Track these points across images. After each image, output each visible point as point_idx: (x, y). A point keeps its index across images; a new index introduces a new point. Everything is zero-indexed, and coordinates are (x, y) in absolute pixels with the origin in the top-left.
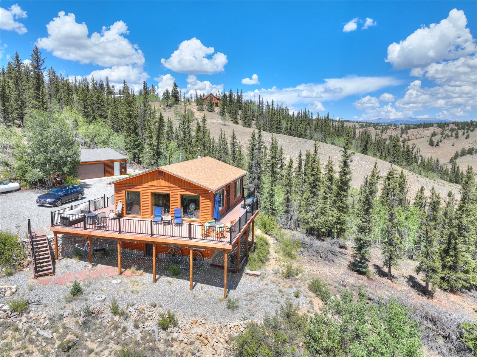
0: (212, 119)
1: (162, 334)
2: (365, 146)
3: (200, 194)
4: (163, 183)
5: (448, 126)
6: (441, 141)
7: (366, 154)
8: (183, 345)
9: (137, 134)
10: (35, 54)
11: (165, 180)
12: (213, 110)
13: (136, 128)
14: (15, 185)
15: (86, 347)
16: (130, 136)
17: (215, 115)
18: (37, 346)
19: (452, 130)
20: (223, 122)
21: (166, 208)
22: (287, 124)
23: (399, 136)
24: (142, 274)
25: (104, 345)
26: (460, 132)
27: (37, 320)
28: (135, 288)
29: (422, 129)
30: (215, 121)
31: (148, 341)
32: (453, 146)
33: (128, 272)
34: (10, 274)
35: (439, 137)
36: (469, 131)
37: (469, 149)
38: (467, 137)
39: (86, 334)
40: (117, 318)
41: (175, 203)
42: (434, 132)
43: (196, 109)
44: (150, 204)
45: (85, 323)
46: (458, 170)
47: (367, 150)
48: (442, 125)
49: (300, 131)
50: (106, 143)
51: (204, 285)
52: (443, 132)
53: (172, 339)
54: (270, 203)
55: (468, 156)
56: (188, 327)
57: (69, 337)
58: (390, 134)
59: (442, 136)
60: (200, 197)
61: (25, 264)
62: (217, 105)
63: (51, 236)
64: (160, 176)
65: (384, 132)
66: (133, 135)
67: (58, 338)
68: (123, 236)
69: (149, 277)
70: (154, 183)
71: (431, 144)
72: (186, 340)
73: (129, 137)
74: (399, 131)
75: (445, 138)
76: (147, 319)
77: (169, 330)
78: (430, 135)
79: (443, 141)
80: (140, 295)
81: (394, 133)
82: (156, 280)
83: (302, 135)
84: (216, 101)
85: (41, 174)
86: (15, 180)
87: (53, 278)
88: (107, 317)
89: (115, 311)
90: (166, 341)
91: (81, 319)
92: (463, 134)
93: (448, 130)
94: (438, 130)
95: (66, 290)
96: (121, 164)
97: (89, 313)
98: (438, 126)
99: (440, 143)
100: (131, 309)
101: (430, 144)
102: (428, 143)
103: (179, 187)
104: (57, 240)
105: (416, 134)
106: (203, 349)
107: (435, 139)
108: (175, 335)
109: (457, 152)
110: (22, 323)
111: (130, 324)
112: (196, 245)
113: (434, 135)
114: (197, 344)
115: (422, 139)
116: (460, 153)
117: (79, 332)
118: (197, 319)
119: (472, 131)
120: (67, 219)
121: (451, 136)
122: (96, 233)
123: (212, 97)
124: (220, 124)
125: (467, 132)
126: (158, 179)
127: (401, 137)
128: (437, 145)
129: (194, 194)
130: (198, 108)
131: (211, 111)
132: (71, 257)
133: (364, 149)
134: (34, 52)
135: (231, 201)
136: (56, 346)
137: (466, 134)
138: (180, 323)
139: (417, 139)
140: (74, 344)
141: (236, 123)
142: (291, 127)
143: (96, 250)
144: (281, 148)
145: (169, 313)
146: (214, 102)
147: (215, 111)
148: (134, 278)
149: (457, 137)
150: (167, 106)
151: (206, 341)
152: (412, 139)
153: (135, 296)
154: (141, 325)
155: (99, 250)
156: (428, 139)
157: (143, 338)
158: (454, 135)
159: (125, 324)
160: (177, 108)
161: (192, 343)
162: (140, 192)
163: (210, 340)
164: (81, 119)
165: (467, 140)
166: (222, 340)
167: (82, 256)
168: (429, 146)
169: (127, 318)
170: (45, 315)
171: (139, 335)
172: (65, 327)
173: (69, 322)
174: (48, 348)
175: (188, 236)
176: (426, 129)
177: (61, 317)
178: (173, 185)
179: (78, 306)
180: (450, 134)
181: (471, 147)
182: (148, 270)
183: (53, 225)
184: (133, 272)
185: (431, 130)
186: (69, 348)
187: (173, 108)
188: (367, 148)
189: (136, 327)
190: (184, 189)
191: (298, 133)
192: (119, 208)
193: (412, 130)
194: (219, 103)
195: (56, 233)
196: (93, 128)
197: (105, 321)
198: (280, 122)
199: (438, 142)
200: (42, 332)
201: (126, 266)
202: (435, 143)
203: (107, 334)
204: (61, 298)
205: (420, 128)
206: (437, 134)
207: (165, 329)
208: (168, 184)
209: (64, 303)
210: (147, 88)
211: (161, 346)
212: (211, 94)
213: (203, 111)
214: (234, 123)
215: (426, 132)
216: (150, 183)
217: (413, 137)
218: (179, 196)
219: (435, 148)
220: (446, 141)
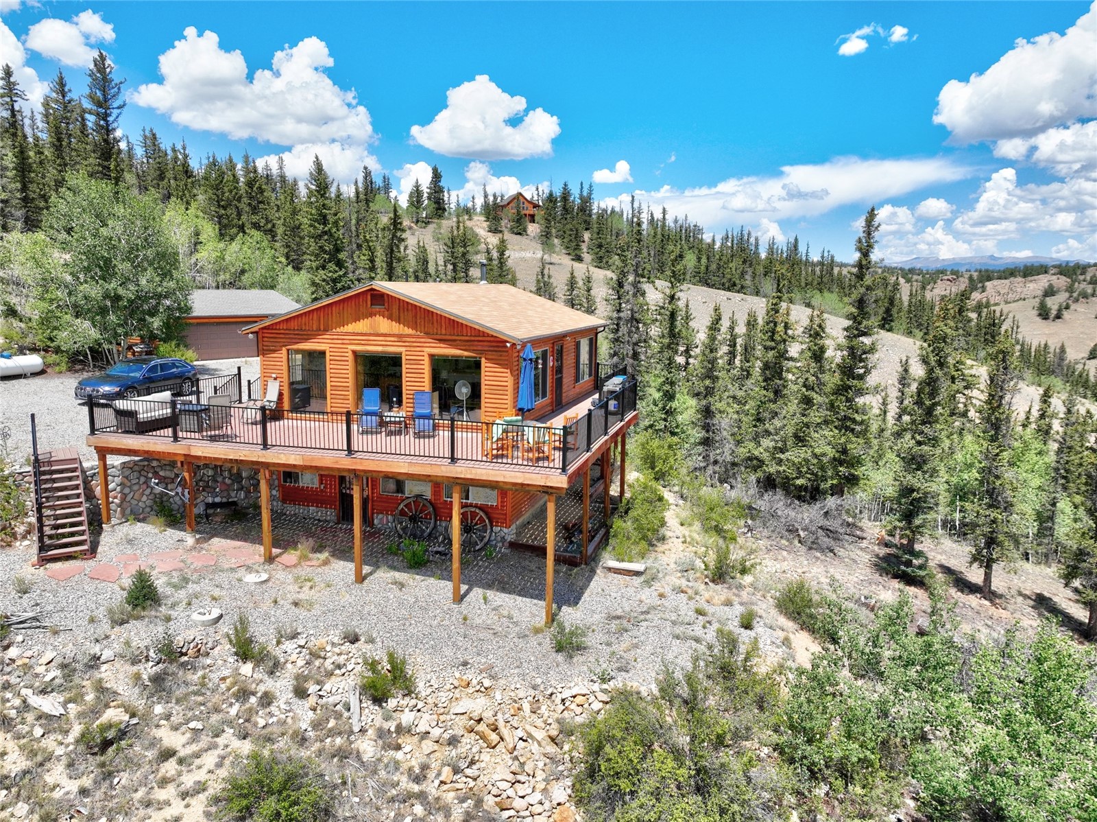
0: (522, 249)
1: (372, 715)
2: (888, 311)
3: (482, 352)
4: (384, 324)
5: (1083, 273)
6: (1067, 307)
7: (888, 331)
8: (428, 745)
9: (340, 264)
10: (99, 71)
11: (390, 318)
12: (525, 230)
13: (338, 250)
14: (33, 361)
15: (153, 744)
16: (324, 268)
17: (528, 242)
18: (18, 737)
19: (1095, 281)
20: (546, 258)
21: (392, 395)
22: (699, 259)
24: (326, 563)
25: (205, 740)
27: (27, 668)
28: (305, 594)
29: (1020, 279)
30: (528, 255)
31: (332, 733)
33: (291, 557)
35: (1062, 297)
39: (159, 709)
40: (247, 669)
41: (417, 379)
42: (1051, 286)
43: (484, 229)
44: (351, 383)
45: (157, 679)
47: (892, 321)
48: (1071, 271)
49: (729, 276)
50: (268, 284)
51: (490, 594)
52: (1072, 286)
53: (399, 729)
54: (663, 416)
56: (443, 697)
57: (114, 715)
58: (943, 293)
59: (1071, 296)
60: (483, 360)
61: (20, 529)
62: (532, 218)
64: (377, 308)
65: (929, 287)
66: (332, 266)
67: (80, 715)
68: (271, 457)
69: (343, 569)
70: (362, 326)
71: (1044, 314)
72: (436, 732)
73: (322, 272)
74: (964, 285)
75: (1077, 300)
76: (330, 674)
77: (392, 703)
78: (1040, 293)
79: (1073, 307)
80: (317, 610)
81: (952, 291)
82: (361, 579)
83: (734, 285)
84: (531, 211)
85: (94, 334)
86: (34, 350)
87: (89, 565)
88: (223, 661)
89: (245, 650)
90: (381, 734)
91: (148, 670)
93: (1084, 281)
94: (1061, 282)
95: (116, 594)
97: (170, 653)
98: (1060, 273)
99: (1066, 314)
100: (289, 646)
101: (1040, 315)
102: (1036, 312)
103: (428, 333)
104: (106, 476)
105: (1006, 291)
106: (485, 757)
107: (1054, 303)
108: (407, 718)
111: (282, 686)
112: (469, 476)
113: (1050, 292)
114: (468, 744)
115: (1021, 302)
117: (140, 704)
118: (470, 675)
120: (131, 414)
121: (1093, 295)
122: (202, 448)
123: (522, 200)
124: (540, 260)
126: (372, 315)
128: (1058, 317)
129: (466, 353)
130: (490, 227)
131: (520, 234)
132: (143, 520)
133: (883, 319)
134: (96, 65)
135: (565, 388)
136: (71, 738)
138: (421, 686)
139: (1007, 302)
140: (122, 734)
141: (579, 259)
142: (707, 268)
143: (214, 505)
144: (687, 306)
145: (391, 657)
146: (527, 212)
147: (529, 232)
148: (305, 570)
150: (417, 221)
151: (494, 737)
152: (997, 304)
153: (302, 613)
154: (312, 688)
155: (220, 505)
156: (1036, 302)
157: (316, 725)
159: (269, 685)
160: (440, 227)
161: (453, 741)
162: (323, 353)
163: (505, 732)
164: (209, 230)
166: (540, 735)
167: (172, 516)
168: (1038, 319)
169: (275, 668)
170: (49, 655)
171: (304, 716)
172: (100, 689)
173: (116, 676)
174: (50, 743)
175: (447, 454)
176: (1030, 278)
177: (95, 662)
178: (411, 330)
179: (142, 633)
180: (1089, 291)
182: (343, 553)
183: (93, 430)
184: (304, 558)
185: (1042, 282)
186: (106, 744)
187: (431, 227)
188: (891, 315)
189: (301, 693)
190: (440, 341)
191: (725, 280)
192: (273, 395)
193: (995, 282)
194: (539, 214)
195: (103, 452)
196: (237, 251)
197: (215, 677)
198: (681, 256)
199: (1060, 310)
200: (35, 701)
201: (283, 542)
202: (1054, 313)
203: (217, 710)
204: (101, 613)
205: (1015, 277)
206: (1058, 291)
207: (379, 700)
208: (396, 328)
209: (105, 626)
210: (371, 183)
211: (367, 747)
212: (520, 194)
213: (501, 232)
214: (573, 260)
215: (1031, 286)
216: (350, 328)
217: (998, 299)
218: (427, 359)
219: (1053, 323)
220: (1080, 308)
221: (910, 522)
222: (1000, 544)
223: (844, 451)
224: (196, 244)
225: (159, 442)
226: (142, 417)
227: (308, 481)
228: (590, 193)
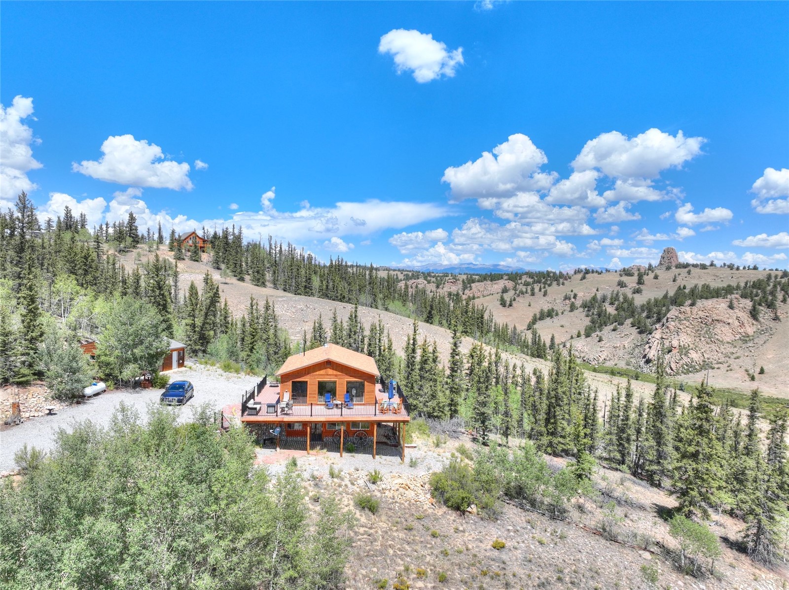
1: (373, 487)
2: (430, 312)
3: (365, 380)
4: (330, 371)
5: (520, 279)
6: (514, 300)
7: (431, 323)
8: (392, 492)
11: (333, 369)
12: (200, 258)
14: (103, 385)
17: (204, 267)
19: (527, 284)
20: (223, 280)
22: (322, 281)
23: (461, 293)
26: (537, 287)
29: (489, 282)
31: (367, 492)
32: (529, 306)
33: (314, 452)
35: (511, 293)
36: (547, 286)
37: (548, 310)
38: (545, 294)
40: (335, 480)
41: (341, 389)
42: (505, 287)
43: (171, 256)
44: (316, 392)
46: (539, 339)
47: (432, 318)
48: (514, 277)
49: (341, 292)
52: (515, 287)
53: (383, 489)
55: (548, 320)
56: (389, 480)
58: (449, 290)
59: (516, 293)
60: (366, 382)
62: (203, 250)
64: (328, 366)
65: (441, 286)
68: (314, 419)
70: (322, 372)
71: (503, 303)
72: (392, 489)
74: (460, 286)
75: (519, 296)
76: (357, 479)
77: (378, 483)
78: (500, 291)
79: (517, 299)
81: (454, 289)
83: (344, 297)
84: (203, 244)
89: (331, 476)
90: (378, 491)
91: (310, 483)
92: (540, 290)
93: (521, 283)
94: (510, 284)
96: (179, 354)
97: (314, 478)
98: (509, 279)
99: (513, 303)
100: (343, 473)
101: (501, 304)
102: (499, 303)
103: (346, 374)
105: (482, 289)
106: (407, 492)
107: (507, 297)
108: (384, 486)
109: (535, 315)
111: (347, 483)
113: (505, 290)
114: (402, 490)
115: (491, 296)
116: (538, 316)
119: (550, 285)
121: (526, 292)
123: (195, 236)
124: (218, 281)
125: (545, 287)
126: (326, 368)
127: (463, 294)
128: (510, 305)
129: (360, 380)
130: (175, 255)
131: (197, 261)
133: (428, 317)
137: (543, 290)
138: (384, 478)
139: (484, 296)
141: (242, 279)
142: (327, 286)
146: (200, 245)
147: (202, 260)
149: (533, 294)
150: (120, 251)
151: (407, 487)
152: (478, 297)
154: (355, 483)
156: (499, 296)
157: (362, 491)
158: (529, 291)
159: (344, 483)
161: (398, 490)
162: (307, 382)
165: (545, 298)
166: (418, 485)
168: (501, 307)
169: (343, 479)
171: (357, 489)
176: (494, 282)
178: (340, 373)
180: (524, 290)
181: (550, 308)
183: (243, 415)
184: (317, 452)
185: (501, 284)
186: (318, 499)
187: (129, 254)
188: (432, 315)
189: (353, 484)
190: (351, 376)
193: (477, 284)
194: (208, 247)
195: (244, 423)
197: (329, 483)
198: (310, 279)
199: (511, 302)
201: (313, 447)
202: (508, 303)
205: (487, 280)
206: (509, 290)
207: (374, 483)
208: (335, 372)
211: (377, 494)
212: (193, 232)
214: (239, 280)
215: (495, 286)
216: (317, 373)
217: (479, 294)
218: (345, 382)
219: (508, 309)
220: (520, 299)
221: (484, 424)
222: (510, 429)
223: (452, 400)
227: (297, 427)
228: (240, 233)
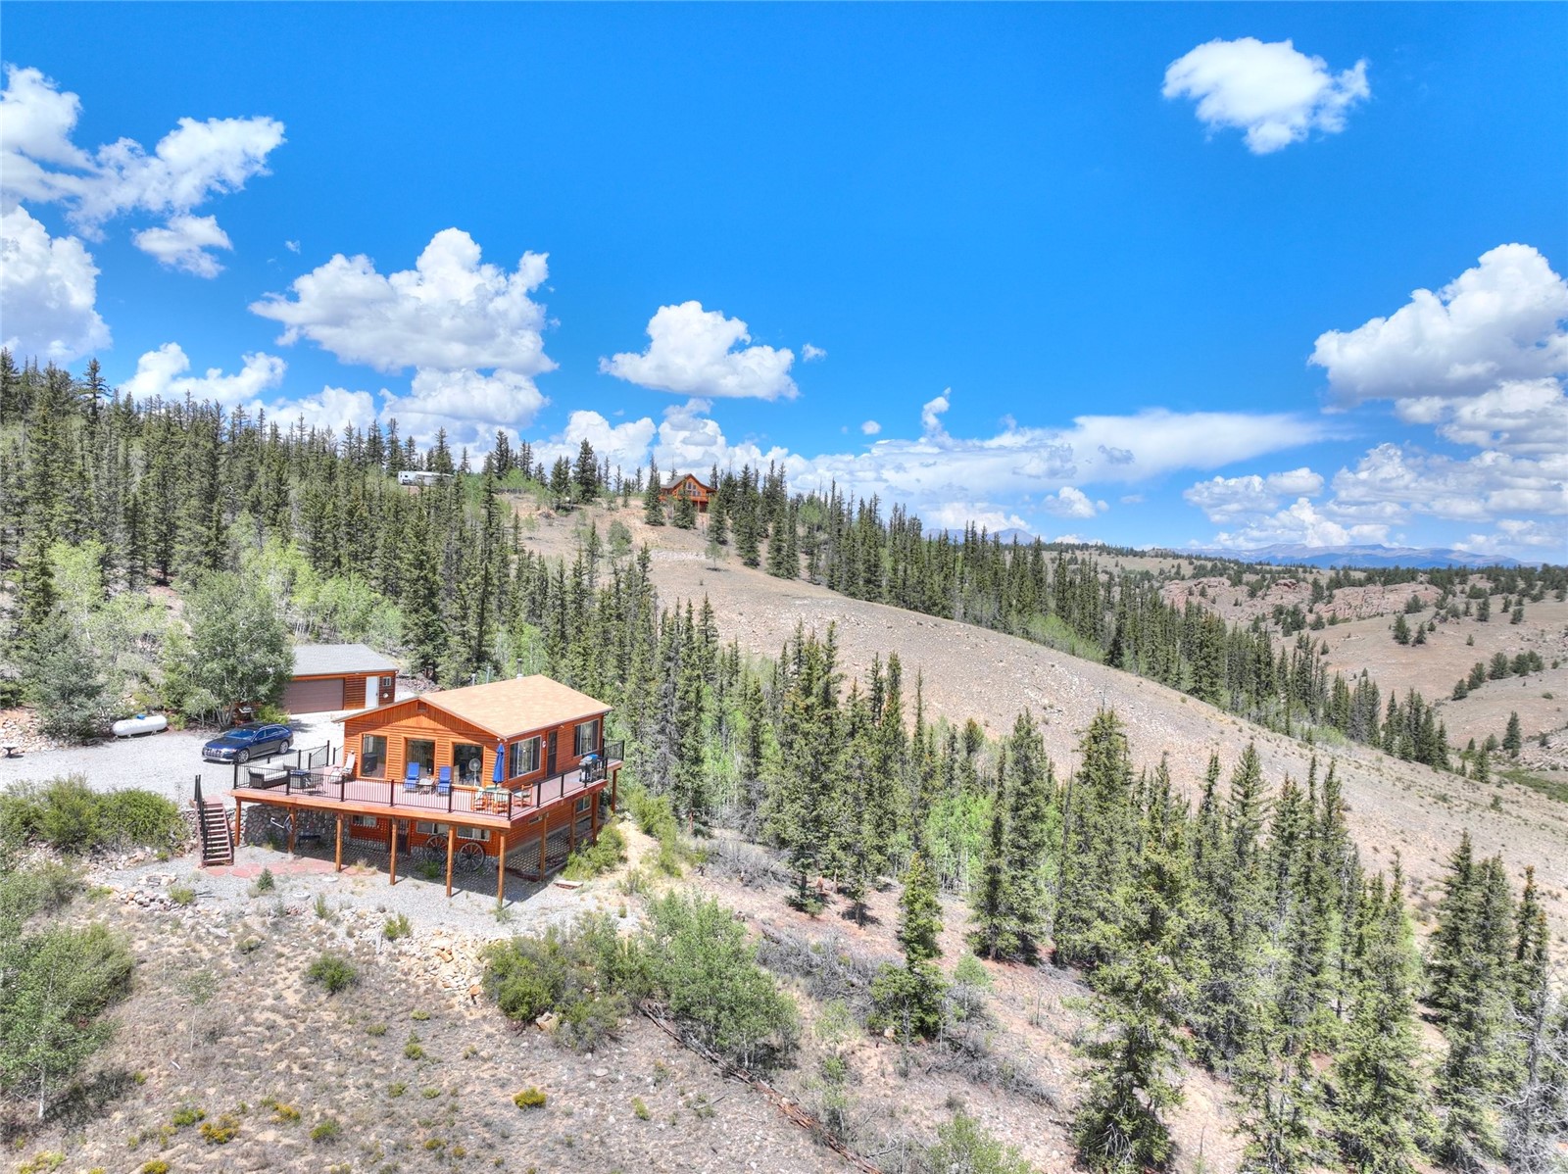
0: (684, 549)
1: (388, 946)
2: (1116, 642)
5: (1463, 582)
6: (1432, 629)
7: (1117, 666)
8: (414, 960)
9: (434, 609)
11: (430, 717)
12: (692, 522)
13: (432, 593)
14: (159, 720)
15: (273, 951)
16: (417, 611)
17: (694, 538)
18: (207, 945)
19: (1476, 594)
20: (710, 562)
21: (429, 765)
23: (1304, 608)
24: (374, 873)
25: (299, 951)
26: (1496, 604)
27: (207, 916)
28: (359, 889)
29: (1379, 587)
30: (690, 557)
31: (365, 954)
32: (1470, 644)
33: (353, 869)
34: (164, 860)
35: (1426, 615)
36: (1526, 601)
37: (1519, 657)
38: (1516, 619)
39: (275, 937)
40: (322, 922)
41: (444, 758)
42: (1416, 599)
43: (641, 519)
44: (402, 758)
45: (275, 924)
46: (1428, 720)
47: (1121, 654)
48: (1445, 577)
50: (360, 627)
51: (471, 894)
52: (1444, 599)
53: (400, 953)
55: (1513, 682)
56: (426, 939)
57: (253, 937)
58: (1278, 602)
59: (1437, 614)
60: (484, 748)
61: (187, 847)
62: (704, 506)
63: (230, 805)
64: (422, 711)
65: (1260, 593)
66: (425, 610)
67: (236, 938)
69: (386, 877)
71: (1401, 636)
72: (419, 955)
73: (414, 616)
74: (1306, 592)
75: (1444, 620)
76: (367, 927)
77: (398, 940)
78: (1402, 607)
79: (1439, 627)
80: (364, 897)
81: (1290, 599)
82: (394, 883)
84: (702, 496)
85: (214, 701)
86: (160, 709)
87: (231, 869)
88: (310, 918)
89: (322, 914)
90: (390, 954)
91: (269, 920)
92: (1505, 610)
93: (1462, 592)
94: (1429, 593)
95: (251, 882)
96: (382, 682)
97: (283, 913)
98: (1431, 582)
99: (1428, 636)
100: (346, 912)
101: (1396, 637)
102: (1391, 634)
104: (240, 815)
105: (1358, 603)
106: (443, 966)
107: (1413, 623)
108: (405, 948)
109: (1479, 666)
110: (186, 916)
111: (341, 932)
112: (458, 820)
113: (1414, 607)
114: (437, 961)
115: (1378, 618)
116: (1487, 669)
117: (266, 935)
118: (443, 929)
119: (1535, 599)
120: (261, 776)
121: (1467, 613)
122: (305, 800)
123: (693, 483)
124: (701, 565)
125: (1520, 603)
126: (417, 716)
127: (1311, 611)
128: (1420, 641)
129: (475, 743)
130: (648, 517)
131: (685, 527)
132: (259, 845)
135: (560, 761)
136: (233, 946)
137: (1511, 609)
138: (415, 934)
139: (1360, 618)
140: (258, 946)
141: (753, 563)
143: (304, 837)
145: (401, 918)
146: (699, 499)
147: (696, 525)
148: (360, 877)
149: (1483, 617)
150: (558, 508)
151: (449, 958)
152: (1347, 620)
153: (355, 897)
154: (357, 933)
155: (309, 837)
156: (1392, 620)
157: (356, 950)
158: (1474, 609)
159: (333, 929)
160: (584, 516)
161: (427, 958)
162: (385, 738)
163: (454, 954)
164: (305, 568)
165: (1516, 628)
166: (472, 956)
167: (280, 843)
168: (1394, 643)
169: (337, 922)
170: (218, 910)
171: (351, 945)
172: (246, 926)
173: (254, 922)
174: (222, 948)
176: (1390, 587)
177: (241, 915)
178: (441, 727)
179: (267, 903)
180: (1462, 607)
181: (1526, 652)
182: (385, 869)
183: (235, 786)
184: (360, 870)
185: (1404, 593)
186: (251, 949)
187: (575, 514)
188: (1121, 648)
189: (350, 935)
190: (460, 734)
191: (924, 598)
192: (350, 764)
193: (1347, 590)
194: (713, 501)
195: (239, 800)
196: (332, 590)
197: (305, 925)
198: (876, 566)
199: (1421, 632)
200: (212, 930)
201: (348, 859)
202: (1413, 635)
203: (305, 939)
204: (243, 892)
205: (1374, 583)
206: (1426, 605)
207: (391, 939)
208: (433, 724)
209: (246, 898)
210: (507, 450)
211: (382, 960)
212: (691, 476)
213: (662, 524)
214: (745, 564)
215: (1392, 597)
217: (1348, 613)
218: (450, 746)
219: (1412, 649)
220: (1448, 629)
224: (291, 584)
225: (277, 795)
226: (267, 778)
227: (369, 823)
